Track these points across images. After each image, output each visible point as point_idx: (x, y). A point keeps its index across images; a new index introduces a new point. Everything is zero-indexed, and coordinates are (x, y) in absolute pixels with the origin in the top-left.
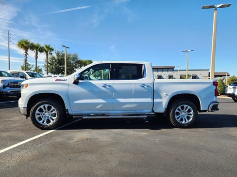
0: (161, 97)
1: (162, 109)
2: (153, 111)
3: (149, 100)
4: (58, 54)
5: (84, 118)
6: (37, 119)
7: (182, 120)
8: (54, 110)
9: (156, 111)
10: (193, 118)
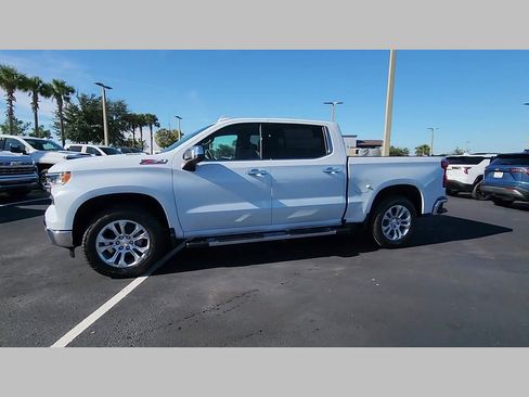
0: (359, 193)
1: (360, 216)
2: (343, 221)
3: (340, 200)
4: (83, 100)
5: (211, 244)
6: (101, 256)
7: (392, 234)
8: (141, 232)
9: (349, 220)
10: (410, 228)
